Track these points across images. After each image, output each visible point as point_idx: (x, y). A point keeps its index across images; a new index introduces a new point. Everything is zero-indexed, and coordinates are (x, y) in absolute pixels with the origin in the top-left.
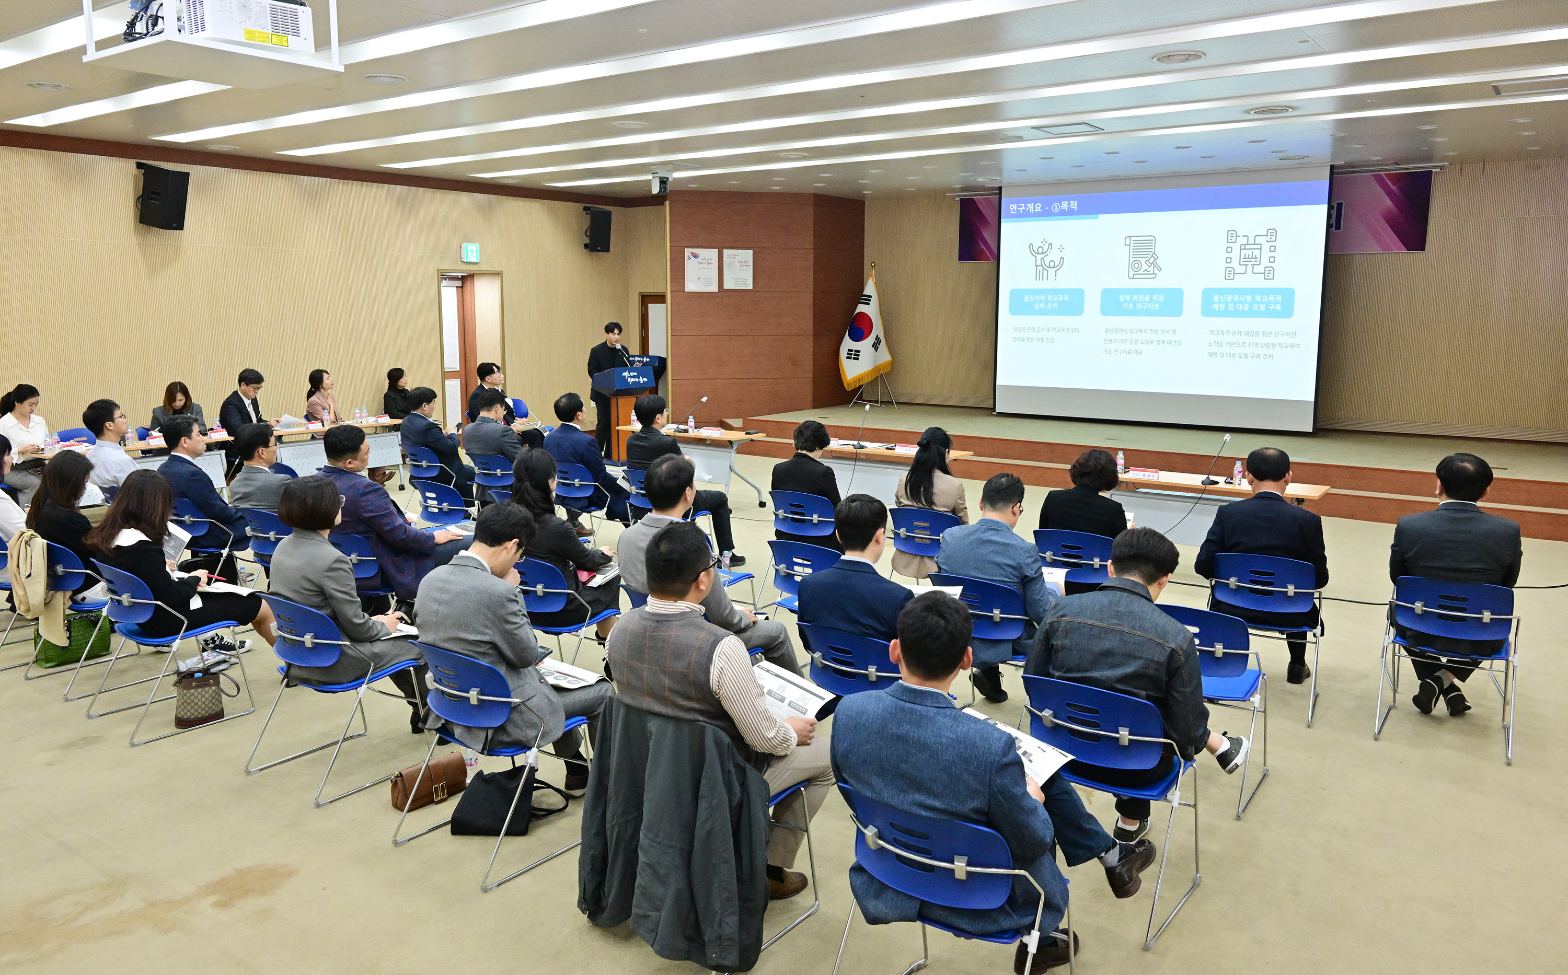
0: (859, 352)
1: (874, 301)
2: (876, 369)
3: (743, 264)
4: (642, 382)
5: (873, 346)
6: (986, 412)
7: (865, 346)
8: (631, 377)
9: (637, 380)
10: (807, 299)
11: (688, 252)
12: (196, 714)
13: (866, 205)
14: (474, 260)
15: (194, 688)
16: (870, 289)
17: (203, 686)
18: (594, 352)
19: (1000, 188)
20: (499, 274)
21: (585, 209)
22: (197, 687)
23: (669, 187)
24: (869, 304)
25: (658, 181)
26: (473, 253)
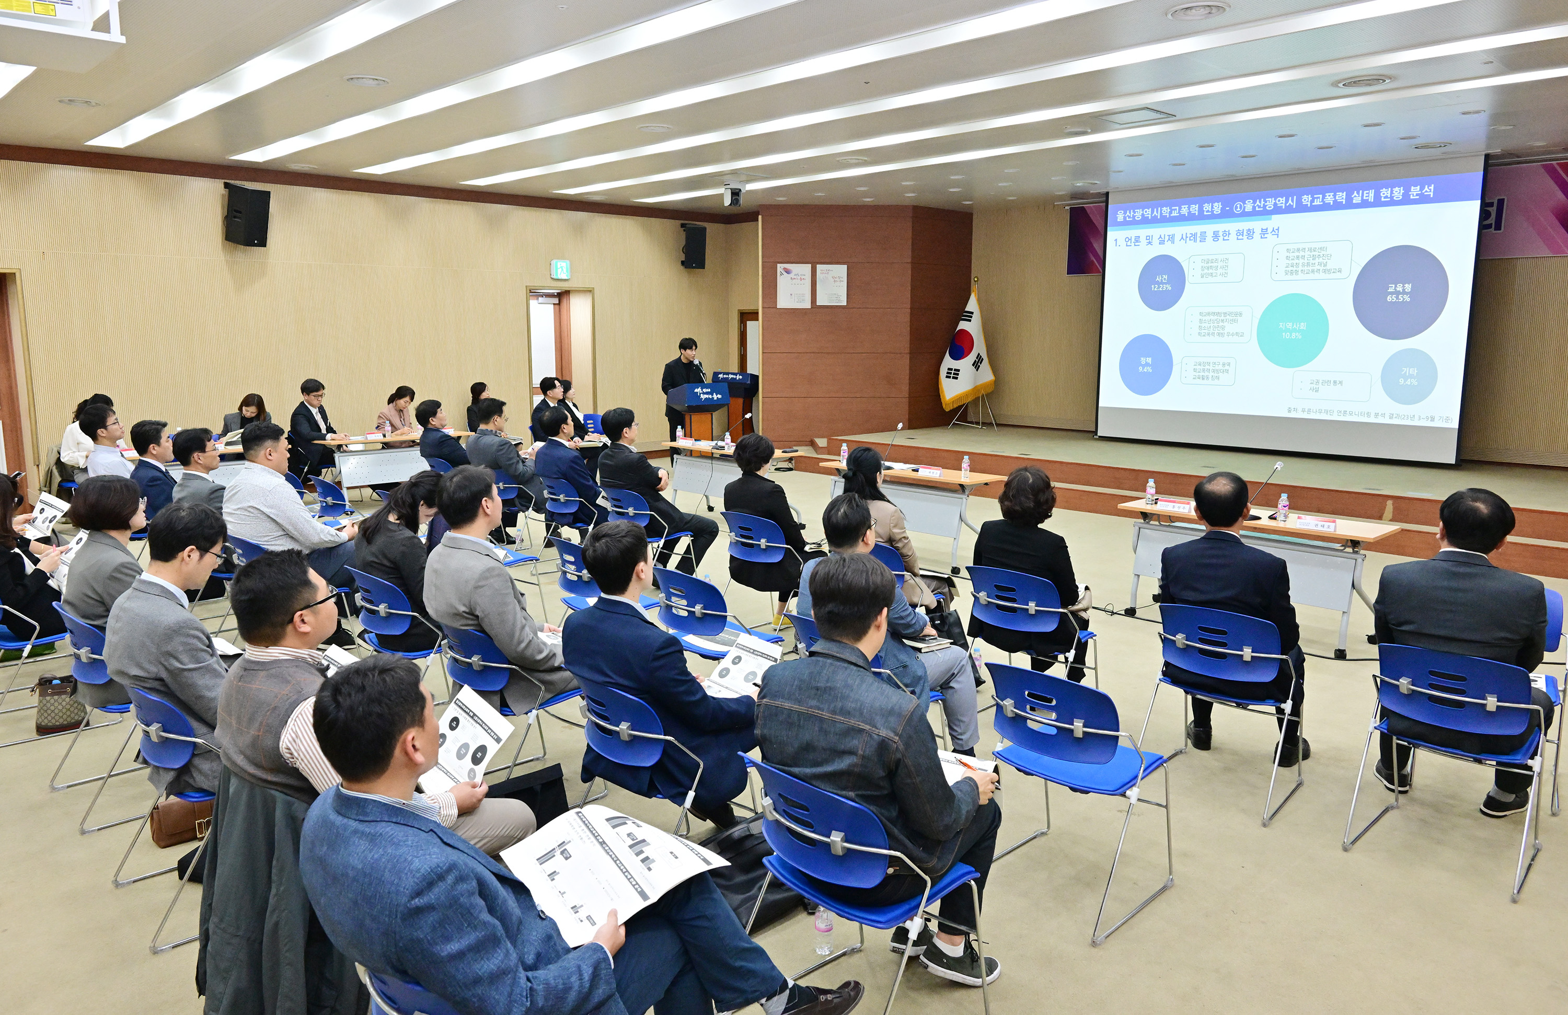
0: (959, 370)
1: (976, 318)
2: (976, 389)
3: (837, 279)
4: (715, 399)
5: (973, 365)
6: (1087, 435)
7: (964, 365)
8: (704, 393)
9: (710, 396)
10: (903, 317)
11: (780, 267)
12: (53, 721)
13: (974, 217)
14: (564, 277)
15: (49, 695)
16: (972, 305)
17: (59, 694)
18: (669, 368)
19: (1107, 194)
20: (590, 291)
21: (683, 225)
22: (53, 694)
23: (742, 199)
24: (970, 321)
25: (729, 192)
26: (562, 270)
